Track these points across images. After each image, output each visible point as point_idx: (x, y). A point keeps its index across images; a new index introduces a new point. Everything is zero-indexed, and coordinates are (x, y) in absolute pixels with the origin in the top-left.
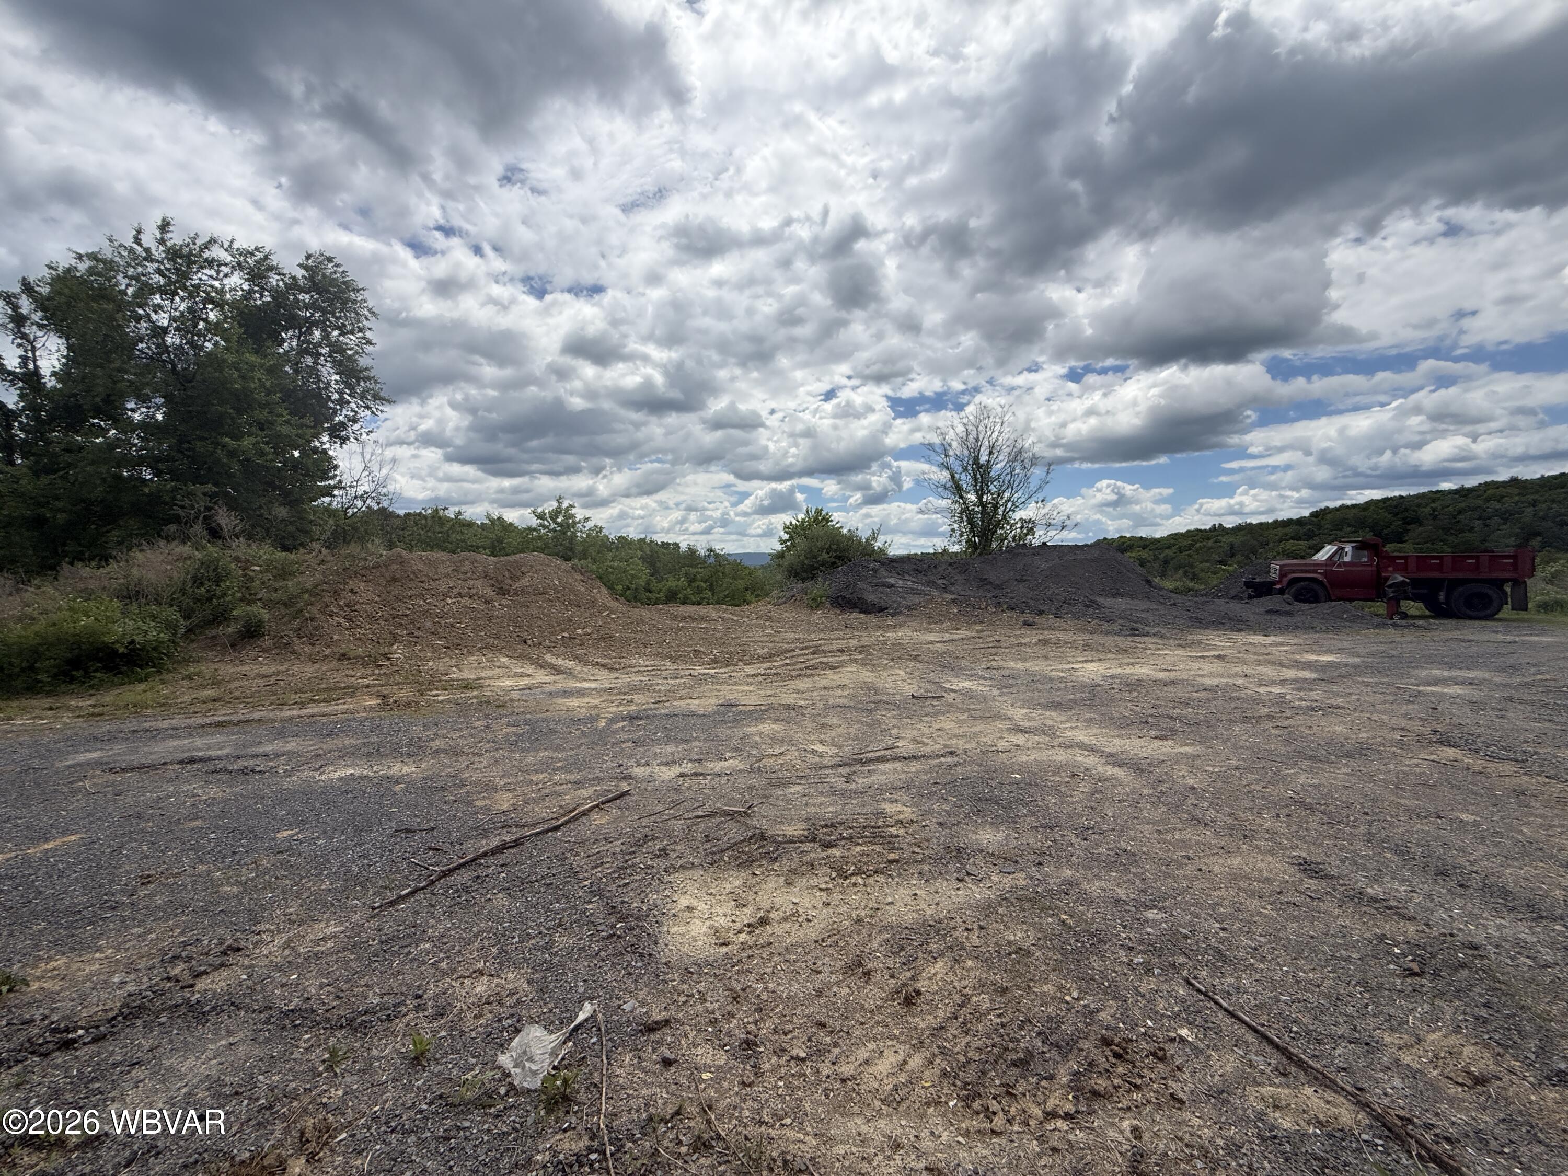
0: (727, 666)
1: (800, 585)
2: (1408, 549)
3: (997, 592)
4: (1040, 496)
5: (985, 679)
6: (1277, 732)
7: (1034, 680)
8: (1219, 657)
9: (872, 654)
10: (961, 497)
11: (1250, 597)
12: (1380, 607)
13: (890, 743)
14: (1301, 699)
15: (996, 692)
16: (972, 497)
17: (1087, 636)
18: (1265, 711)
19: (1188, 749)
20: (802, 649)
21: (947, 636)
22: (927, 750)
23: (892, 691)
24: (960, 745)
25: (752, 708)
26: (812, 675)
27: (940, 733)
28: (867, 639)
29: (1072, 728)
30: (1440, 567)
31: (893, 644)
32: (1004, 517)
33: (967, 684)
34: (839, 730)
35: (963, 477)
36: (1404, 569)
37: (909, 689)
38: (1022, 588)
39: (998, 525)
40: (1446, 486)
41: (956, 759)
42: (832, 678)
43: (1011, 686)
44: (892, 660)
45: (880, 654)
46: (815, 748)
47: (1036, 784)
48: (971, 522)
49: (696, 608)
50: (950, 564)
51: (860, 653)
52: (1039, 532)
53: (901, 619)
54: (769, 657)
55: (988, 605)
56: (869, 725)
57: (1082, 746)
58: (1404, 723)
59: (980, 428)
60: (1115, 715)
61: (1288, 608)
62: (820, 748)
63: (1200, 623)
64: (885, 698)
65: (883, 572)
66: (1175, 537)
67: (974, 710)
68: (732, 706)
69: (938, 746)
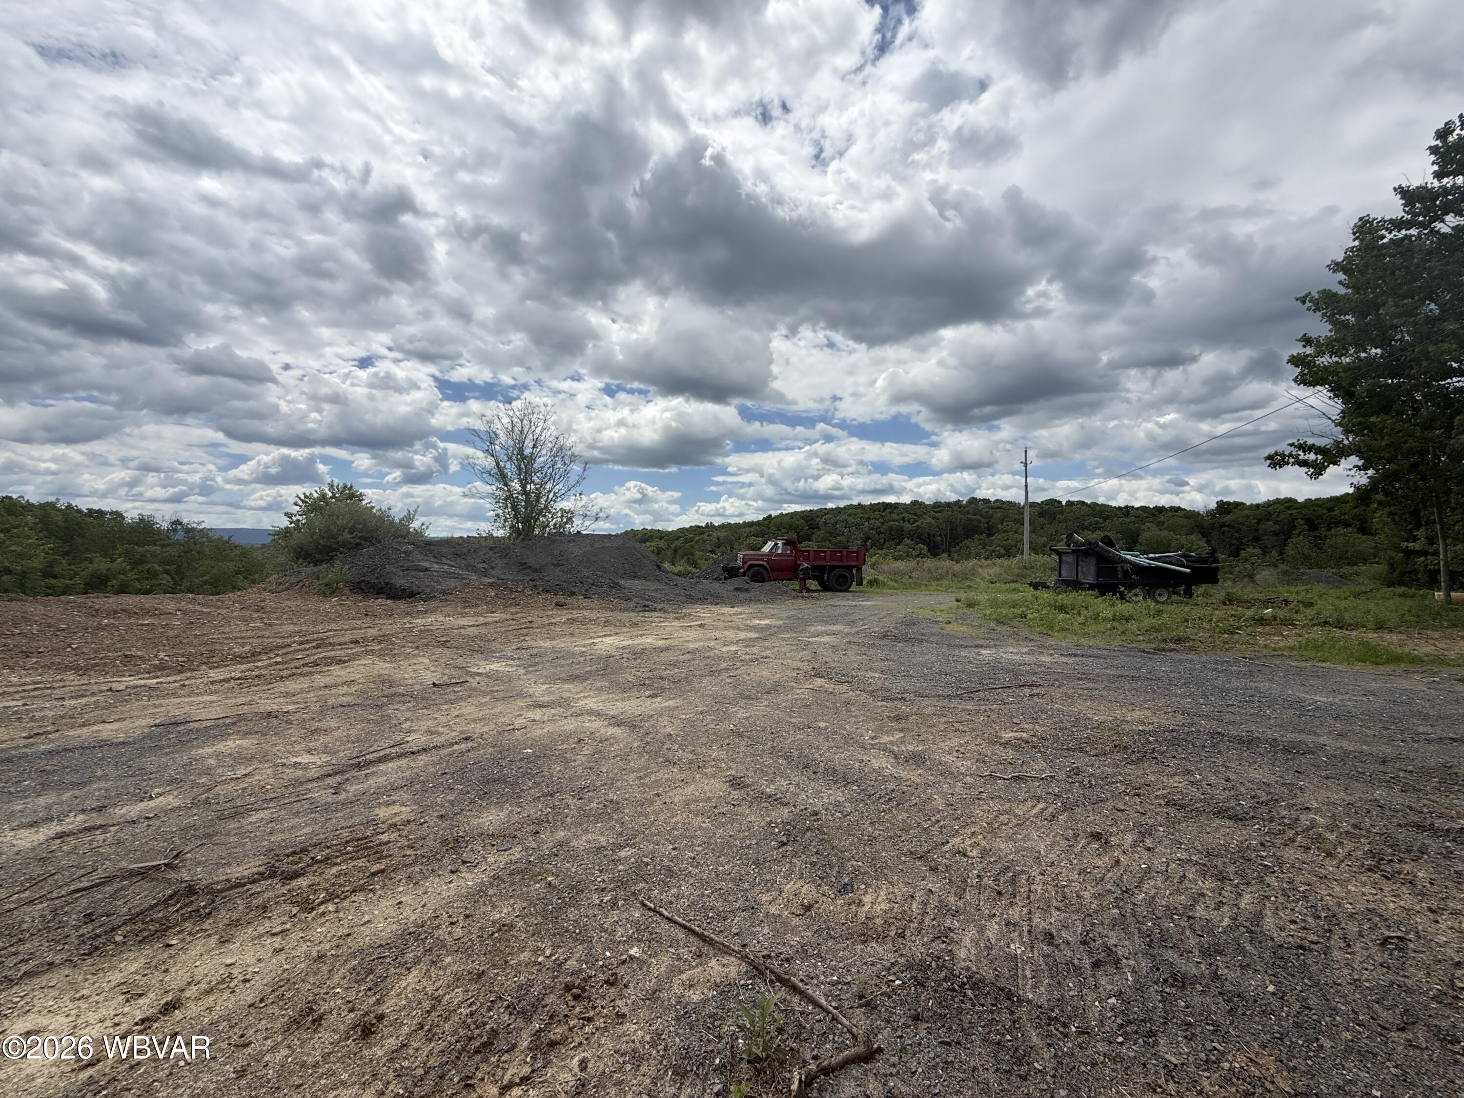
0: (180, 672)
1: (311, 569)
2: (813, 546)
3: (535, 576)
4: (578, 489)
5: (513, 659)
6: (729, 681)
7: (558, 656)
8: (701, 626)
9: (393, 644)
10: (506, 485)
11: (726, 578)
12: (796, 585)
13: (399, 738)
14: (747, 654)
15: (522, 671)
16: (516, 485)
17: (608, 614)
18: (724, 665)
19: (671, 703)
20: (301, 643)
21: (481, 620)
22: (438, 740)
23: (410, 682)
24: (478, 728)
25: (209, 724)
26: (311, 673)
27: (458, 720)
28: (390, 626)
29: (585, 697)
30: (825, 558)
31: (421, 631)
32: (546, 507)
33: (495, 666)
34: (336, 734)
35: (508, 465)
36: (807, 559)
37: (430, 677)
38: (557, 571)
39: (540, 513)
40: (831, 505)
41: (470, 744)
42: (339, 673)
43: (537, 664)
44: (417, 648)
45: (403, 642)
46: (298, 760)
47: (545, 755)
48: (514, 508)
49: (143, 599)
50: (491, 549)
51: (379, 643)
52: (577, 521)
53: (433, 604)
54: (254, 655)
55: (525, 588)
56: (377, 723)
57: (591, 712)
58: (799, 664)
59: (525, 422)
60: (622, 681)
61: (747, 586)
62: (305, 759)
63: (692, 599)
64: (401, 690)
65: (417, 555)
66: (682, 531)
67: (497, 691)
68: (177, 724)
69: (455, 733)
